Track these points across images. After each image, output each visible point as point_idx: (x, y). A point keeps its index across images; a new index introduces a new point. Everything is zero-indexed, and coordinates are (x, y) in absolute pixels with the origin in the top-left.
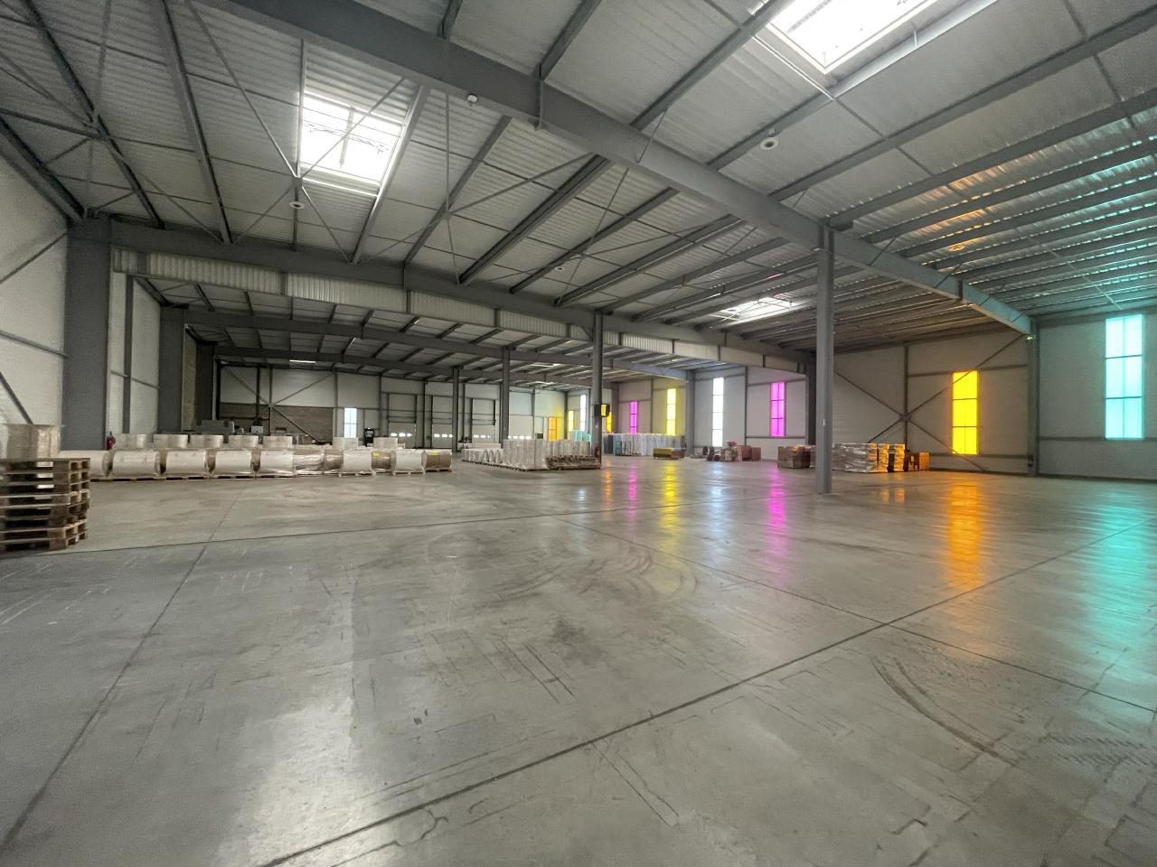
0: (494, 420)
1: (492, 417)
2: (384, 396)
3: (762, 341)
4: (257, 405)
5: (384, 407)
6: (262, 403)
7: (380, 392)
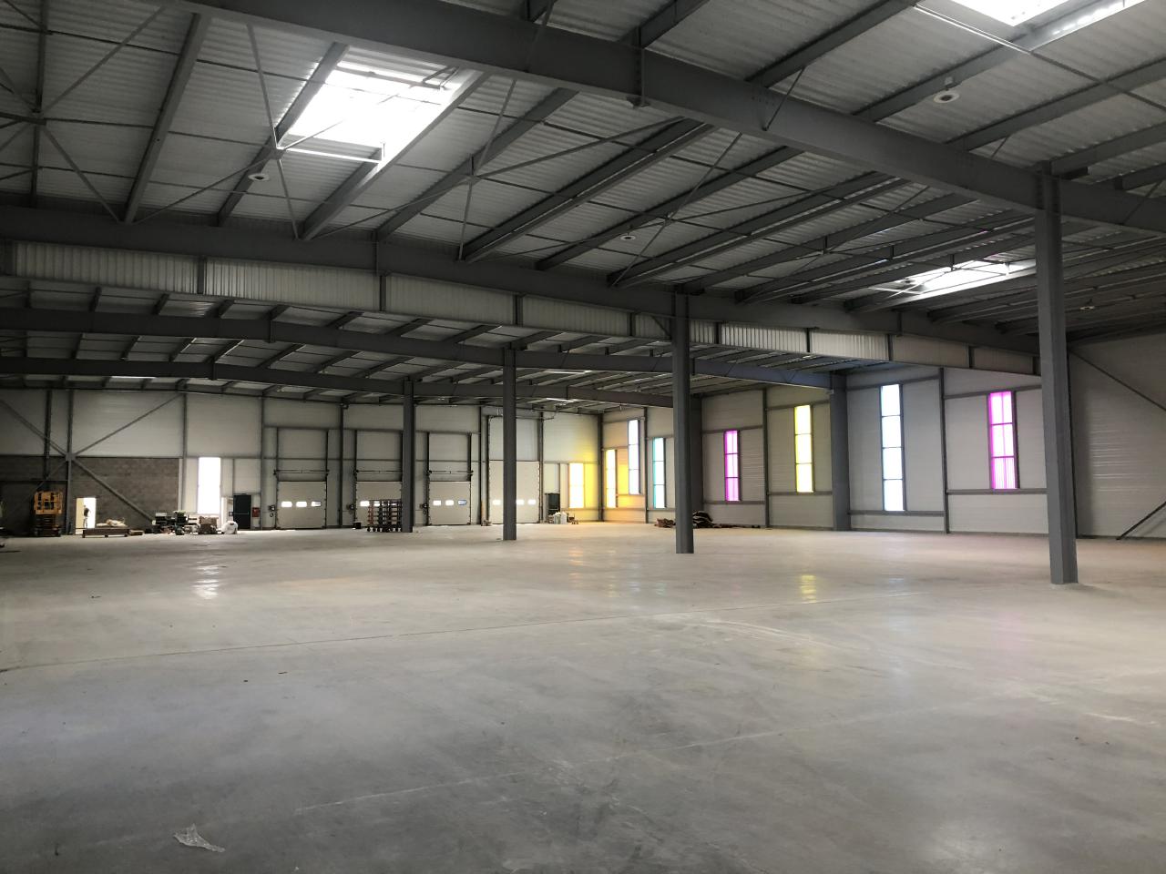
0: (470, 472)
1: (464, 466)
2: (270, 434)
3: (965, 322)
4: (45, 457)
5: (270, 452)
6: (53, 452)
7: (264, 426)
